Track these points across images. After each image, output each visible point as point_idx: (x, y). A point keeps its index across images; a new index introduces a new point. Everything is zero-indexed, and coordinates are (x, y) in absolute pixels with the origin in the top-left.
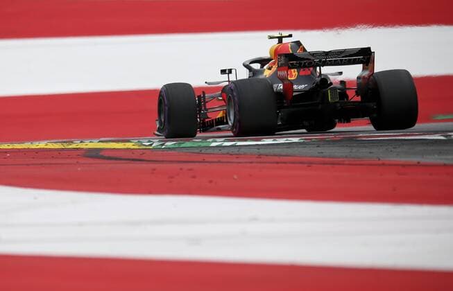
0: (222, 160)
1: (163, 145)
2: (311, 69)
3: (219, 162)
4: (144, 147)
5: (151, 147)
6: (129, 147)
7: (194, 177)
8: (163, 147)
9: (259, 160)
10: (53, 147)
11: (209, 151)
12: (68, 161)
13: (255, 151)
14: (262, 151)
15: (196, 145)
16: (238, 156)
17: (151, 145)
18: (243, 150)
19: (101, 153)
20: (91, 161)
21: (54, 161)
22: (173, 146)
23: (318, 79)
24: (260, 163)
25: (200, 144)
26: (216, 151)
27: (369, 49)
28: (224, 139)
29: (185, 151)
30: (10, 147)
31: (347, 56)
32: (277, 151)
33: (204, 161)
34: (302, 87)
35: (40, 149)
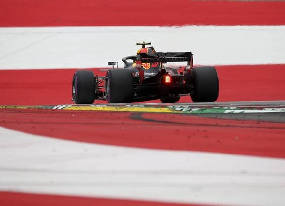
0: (231, 124)
1: (190, 110)
2: (158, 63)
3: (228, 126)
4: (176, 112)
5: (181, 112)
6: (165, 111)
7: (206, 137)
8: (190, 112)
9: (258, 125)
10: (108, 110)
11: (223, 117)
12: (116, 121)
13: (257, 118)
14: (262, 118)
15: (214, 112)
16: (243, 121)
17: (181, 110)
18: (248, 117)
19: (143, 116)
20: (133, 122)
21: (106, 121)
22: (198, 112)
23: (160, 69)
24: (259, 127)
25: (217, 110)
26: (228, 117)
27: (191, 52)
28: (236, 107)
29: (205, 116)
30: (77, 109)
31: (177, 56)
32: (273, 118)
33: (217, 125)
34: (152, 74)
35: (99, 111)
